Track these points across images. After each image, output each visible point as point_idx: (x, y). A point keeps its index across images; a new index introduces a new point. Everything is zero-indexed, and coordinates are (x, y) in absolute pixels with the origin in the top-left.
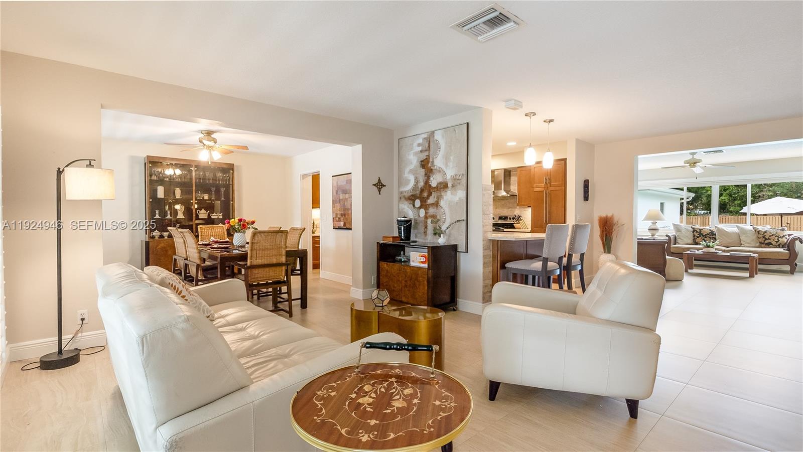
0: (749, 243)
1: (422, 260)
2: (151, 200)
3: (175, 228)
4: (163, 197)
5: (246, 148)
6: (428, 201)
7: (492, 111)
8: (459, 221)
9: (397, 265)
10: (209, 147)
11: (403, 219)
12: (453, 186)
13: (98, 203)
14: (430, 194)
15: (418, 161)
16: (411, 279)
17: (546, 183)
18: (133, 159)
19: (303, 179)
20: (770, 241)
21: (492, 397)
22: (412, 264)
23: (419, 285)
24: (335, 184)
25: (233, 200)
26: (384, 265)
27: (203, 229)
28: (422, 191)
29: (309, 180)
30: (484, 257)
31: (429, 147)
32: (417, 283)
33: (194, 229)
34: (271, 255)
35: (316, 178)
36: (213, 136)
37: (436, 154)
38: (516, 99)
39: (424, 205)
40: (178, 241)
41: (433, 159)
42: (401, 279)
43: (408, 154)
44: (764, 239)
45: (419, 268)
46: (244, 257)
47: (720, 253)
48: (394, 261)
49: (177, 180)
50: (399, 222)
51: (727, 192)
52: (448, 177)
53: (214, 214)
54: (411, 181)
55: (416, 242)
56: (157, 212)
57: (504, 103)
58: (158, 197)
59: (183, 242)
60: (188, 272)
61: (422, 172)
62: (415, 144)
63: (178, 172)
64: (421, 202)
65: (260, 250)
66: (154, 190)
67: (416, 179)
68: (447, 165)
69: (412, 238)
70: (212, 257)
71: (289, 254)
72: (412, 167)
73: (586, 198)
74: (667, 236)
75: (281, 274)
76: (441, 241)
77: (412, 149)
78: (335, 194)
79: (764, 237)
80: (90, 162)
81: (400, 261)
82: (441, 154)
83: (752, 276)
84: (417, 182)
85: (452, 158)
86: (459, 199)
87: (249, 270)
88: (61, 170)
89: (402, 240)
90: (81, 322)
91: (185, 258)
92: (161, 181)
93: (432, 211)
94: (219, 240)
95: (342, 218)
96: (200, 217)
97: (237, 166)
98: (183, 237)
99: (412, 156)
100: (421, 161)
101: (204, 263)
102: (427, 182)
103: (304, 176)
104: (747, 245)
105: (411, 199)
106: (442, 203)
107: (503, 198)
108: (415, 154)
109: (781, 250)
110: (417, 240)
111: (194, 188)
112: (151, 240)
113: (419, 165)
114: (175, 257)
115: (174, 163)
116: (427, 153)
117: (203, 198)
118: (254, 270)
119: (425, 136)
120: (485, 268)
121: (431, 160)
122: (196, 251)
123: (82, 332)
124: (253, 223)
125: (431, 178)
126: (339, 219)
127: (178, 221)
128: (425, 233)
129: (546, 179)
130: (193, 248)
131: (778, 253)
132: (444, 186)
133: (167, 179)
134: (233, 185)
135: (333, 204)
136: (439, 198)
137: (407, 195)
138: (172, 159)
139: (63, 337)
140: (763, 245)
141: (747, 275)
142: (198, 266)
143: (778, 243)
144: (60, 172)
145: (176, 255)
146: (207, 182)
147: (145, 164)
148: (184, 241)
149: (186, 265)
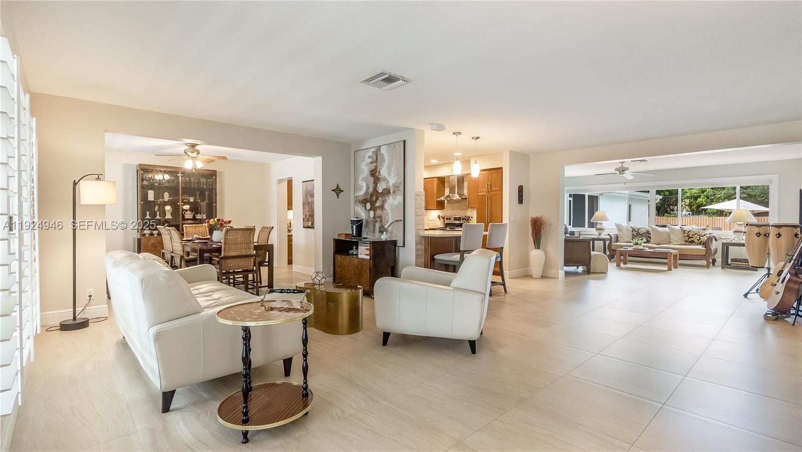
0: (676, 242)
1: (367, 253)
2: (142, 203)
3: (163, 227)
4: (153, 200)
5: (225, 158)
6: (376, 204)
7: (424, 131)
8: (397, 221)
9: (348, 257)
10: (193, 158)
11: (356, 219)
12: (394, 192)
13: (102, 207)
14: (377, 199)
15: (368, 171)
16: (358, 269)
17: (488, 188)
18: (127, 166)
19: (279, 183)
20: (693, 239)
21: (385, 343)
22: (360, 256)
23: (364, 273)
24: (305, 189)
25: (216, 202)
26: (339, 257)
27: (188, 228)
28: (372, 195)
29: (285, 184)
30: (417, 250)
31: (377, 159)
32: (362, 272)
33: (181, 228)
34: (242, 248)
35: (290, 182)
36: (196, 148)
37: (381, 165)
38: (439, 123)
39: (373, 208)
40: (166, 238)
41: (380, 169)
42: (350, 269)
43: (362, 165)
44: (688, 237)
45: (363, 259)
46: (219, 250)
47: (647, 249)
48: (348, 254)
49: (165, 185)
50: (353, 222)
51: (705, 193)
52: (391, 185)
53: (199, 215)
54: (364, 187)
55: (366, 238)
56: (148, 213)
57: (430, 126)
58: (149, 200)
59: (170, 239)
60: (173, 263)
61: (372, 179)
62: (367, 157)
63: (167, 177)
64: (371, 205)
65: (232, 244)
66: (145, 194)
67: (367, 185)
68: (389, 175)
69: (364, 235)
70: (194, 250)
71: (256, 248)
72: (364, 175)
73: (521, 201)
74: (608, 235)
75: (249, 264)
76: (384, 237)
77: (364, 160)
78: (305, 197)
79: (688, 236)
80: (98, 176)
81: (353, 254)
82: (385, 165)
83: (670, 269)
84: (368, 189)
85: (393, 168)
86: (398, 202)
87: (223, 260)
88: (76, 182)
89: (354, 236)
90: (89, 298)
91: (172, 251)
92: (152, 187)
93: (379, 212)
94: (201, 237)
95: (310, 219)
96: (186, 218)
97: (220, 172)
98: (170, 234)
99: (364, 165)
100: (371, 171)
101: (188, 256)
102: (375, 189)
103: (280, 181)
104: (675, 243)
105: (363, 203)
106: (386, 206)
107: (457, 201)
108: (367, 164)
109: (700, 247)
110: (368, 237)
111: (180, 192)
112: (142, 237)
113: (370, 174)
114: (163, 251)
115: (163, 170)
116: (375, 165)
117: (189, 200)
118: (227, 260)
119: (374, 150)
120: (418, 259)
121: (378, 170)
122: (180, 245)
123: (89, 306)
124: (230, 222)
125: (378, 185)
126: (308, 219)
127: (167, 221)
128: (374, 231)
129: (488, 185)
130: (178, 243)
131: (697, 250)
132: (387, 192)
133: (157, 184)
134: (215, 189)
135: (303, 206)
136: (384, 202)
137: (361, 199)
138: (162, 167)
139: (77, 309)
140: (687, 243)
141: (666, 268)
142: (182, 257)
143: (700, 241)
144: (75, 184)
145: (163, 249)
146: (193, 186)
147: (137, 171)
148: (171, 237)
149: (172, 257)
